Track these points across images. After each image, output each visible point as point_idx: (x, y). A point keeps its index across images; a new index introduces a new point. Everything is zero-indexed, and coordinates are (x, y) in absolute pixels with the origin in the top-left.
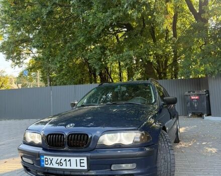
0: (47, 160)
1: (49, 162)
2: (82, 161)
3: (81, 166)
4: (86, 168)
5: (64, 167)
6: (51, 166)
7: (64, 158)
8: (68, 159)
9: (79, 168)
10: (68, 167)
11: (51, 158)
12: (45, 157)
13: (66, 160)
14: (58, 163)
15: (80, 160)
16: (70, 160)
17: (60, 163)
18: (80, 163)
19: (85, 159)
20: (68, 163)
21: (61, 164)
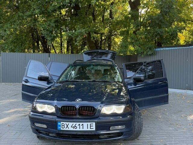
0: (63, 125)
1: (66, 126)
2: (91, 125)
3: (90, 128)
4: (94, 129)
5: (78, 129)
6: (67, 129)
7: (78, 124)
8: (81, 124)
9: (89, 129)
10: (81, 129)
11: (67, 123)
12: (62, 123)
13: (79, 125)
14: (73, 127)
15: (90, 124)
16: (83, 125)
17: (75, 126)
18: (91, 126)
19: (94, 123)
20: (81, 127)
21: (76, 128)
